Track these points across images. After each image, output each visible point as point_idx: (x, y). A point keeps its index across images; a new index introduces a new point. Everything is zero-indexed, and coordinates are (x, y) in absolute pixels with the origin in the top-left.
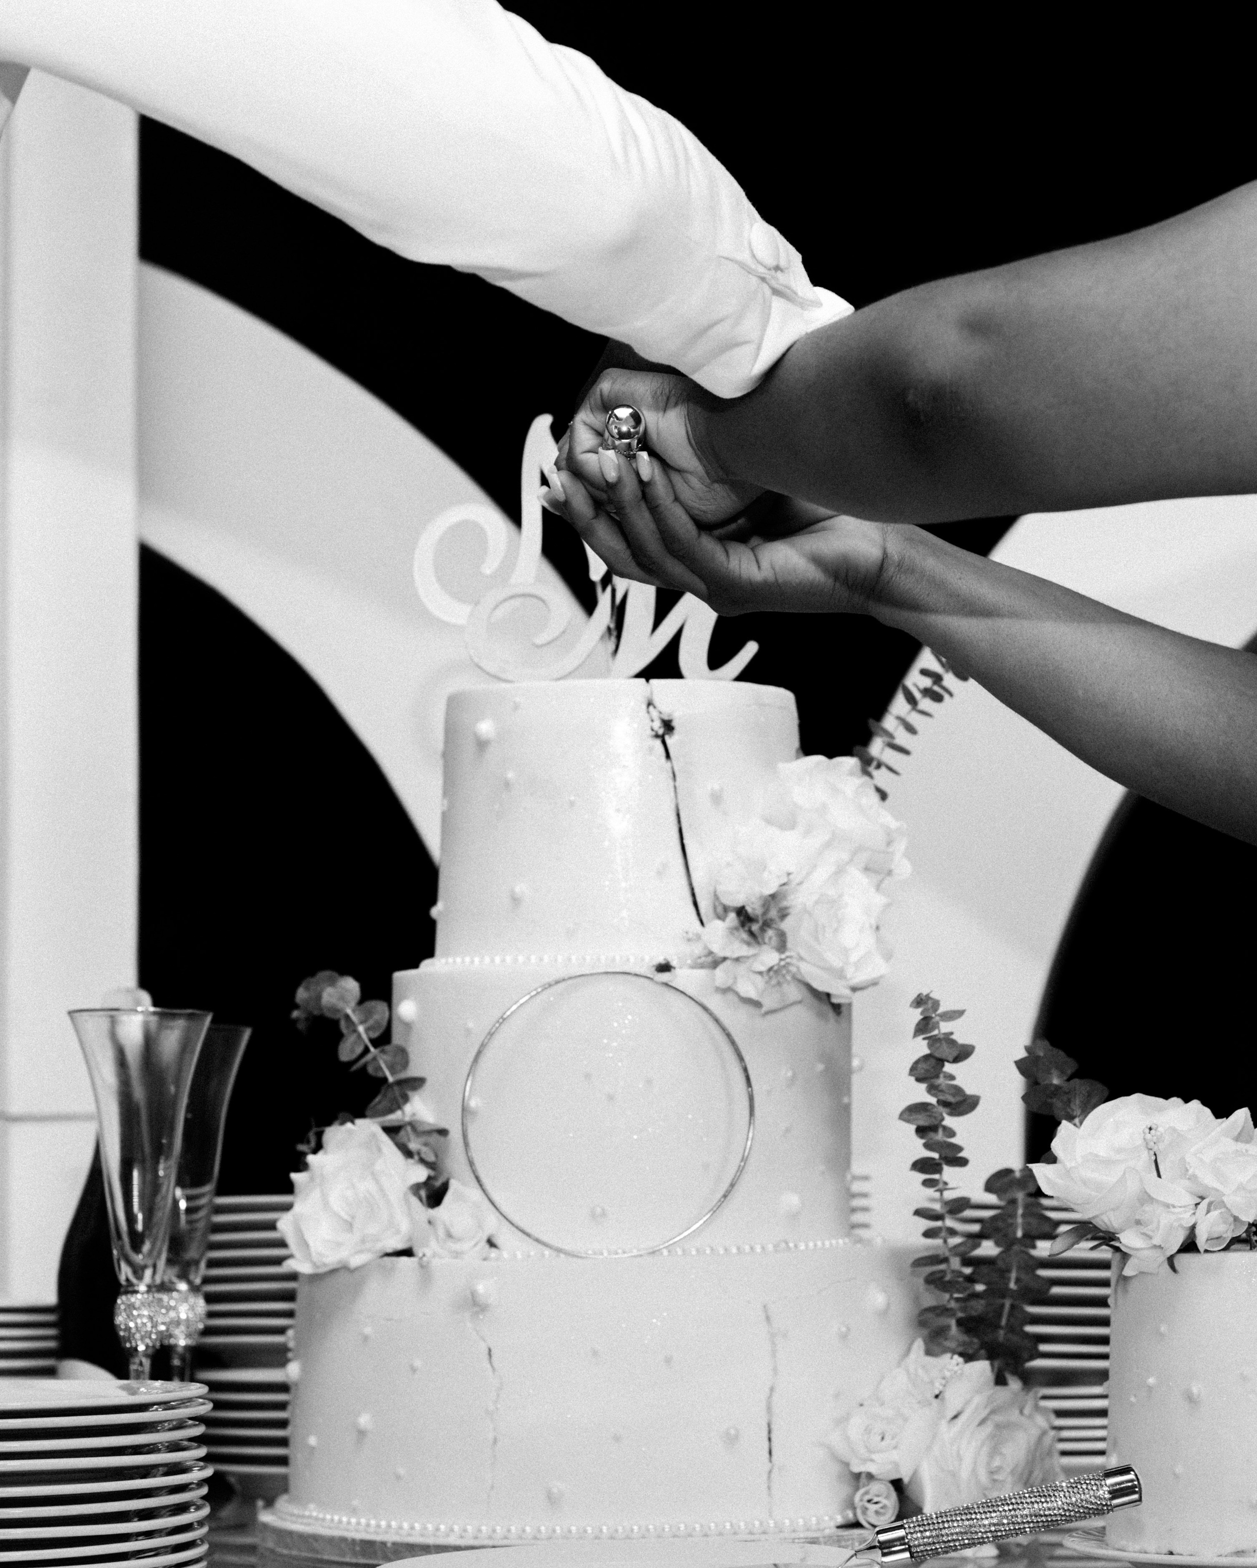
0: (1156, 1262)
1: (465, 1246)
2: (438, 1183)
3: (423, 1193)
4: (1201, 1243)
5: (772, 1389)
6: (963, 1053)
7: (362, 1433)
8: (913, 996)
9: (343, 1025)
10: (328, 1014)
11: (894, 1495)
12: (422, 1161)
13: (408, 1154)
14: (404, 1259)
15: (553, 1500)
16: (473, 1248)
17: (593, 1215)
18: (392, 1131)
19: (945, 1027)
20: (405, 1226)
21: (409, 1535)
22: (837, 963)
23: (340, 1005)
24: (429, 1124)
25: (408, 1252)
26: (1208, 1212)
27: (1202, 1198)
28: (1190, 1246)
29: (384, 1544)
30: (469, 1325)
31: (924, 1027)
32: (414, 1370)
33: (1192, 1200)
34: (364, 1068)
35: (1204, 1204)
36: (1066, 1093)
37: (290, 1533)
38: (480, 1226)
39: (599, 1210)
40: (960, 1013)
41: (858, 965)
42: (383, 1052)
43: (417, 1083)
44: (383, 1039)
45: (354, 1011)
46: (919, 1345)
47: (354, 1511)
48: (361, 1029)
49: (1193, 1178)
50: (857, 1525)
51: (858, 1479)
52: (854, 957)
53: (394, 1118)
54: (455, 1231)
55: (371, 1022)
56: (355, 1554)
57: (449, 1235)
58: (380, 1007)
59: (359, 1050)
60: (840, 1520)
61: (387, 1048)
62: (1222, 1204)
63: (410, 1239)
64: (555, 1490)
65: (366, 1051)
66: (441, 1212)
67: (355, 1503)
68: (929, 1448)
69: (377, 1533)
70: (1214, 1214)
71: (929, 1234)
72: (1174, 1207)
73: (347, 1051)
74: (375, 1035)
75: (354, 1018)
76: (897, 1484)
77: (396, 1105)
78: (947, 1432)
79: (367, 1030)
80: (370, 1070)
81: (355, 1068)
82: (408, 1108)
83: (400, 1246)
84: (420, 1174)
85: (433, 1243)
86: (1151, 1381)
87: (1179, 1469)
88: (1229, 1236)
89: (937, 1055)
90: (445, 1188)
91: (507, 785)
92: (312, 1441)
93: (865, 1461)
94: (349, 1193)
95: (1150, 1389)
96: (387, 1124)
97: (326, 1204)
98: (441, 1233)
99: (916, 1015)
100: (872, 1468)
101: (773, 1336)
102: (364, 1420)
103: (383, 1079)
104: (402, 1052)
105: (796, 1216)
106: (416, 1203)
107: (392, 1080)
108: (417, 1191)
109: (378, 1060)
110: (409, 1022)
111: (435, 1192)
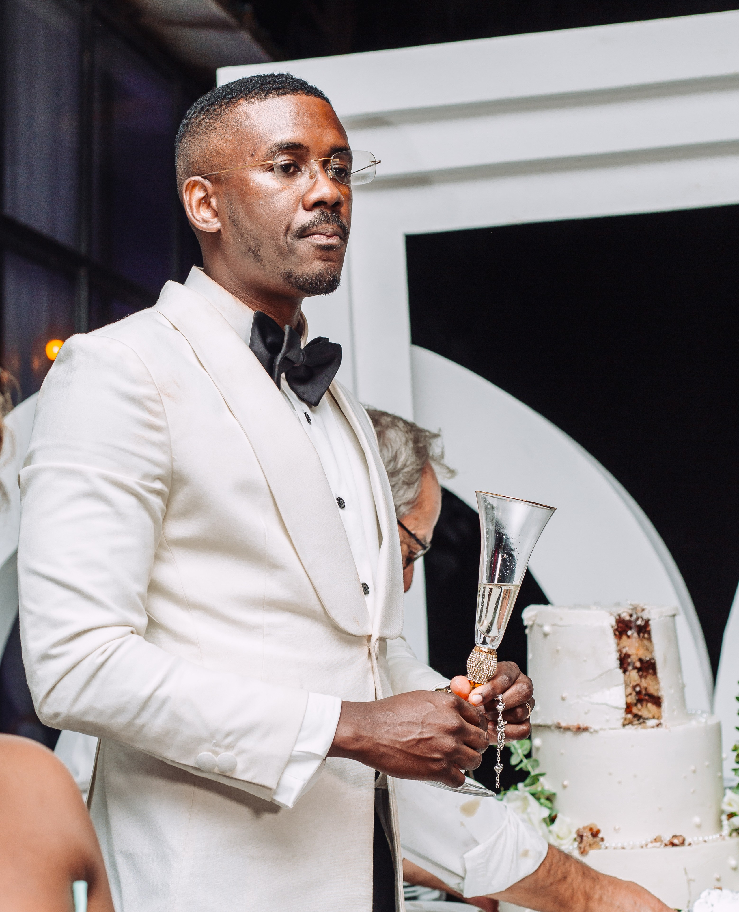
1: (564, 841)
2: (553, 815)
3: (548, 820)
9: (512, 750)
12: (546, 806)
13: (541, 804)
17: (615, 829)
18: (533, 795)
24: (548, 790)
34: (521, 769)
38: (570, 833)
39: (617, 828)
42: (529, 761)
43: (542, 775)
48: (520, 751)
53: (533, 788)
54: (561, 835)
55: (524, 748)
57: (559, 837)
58: (526, 742)
59: (519, 759)
61: (531, 760)
65: (521, 761)
66: (555, 827)
73: (514, 761)
74: (526, 753)
75: (517, 746)
77: (533, 783)
79: (522, 751)
80: (524, 769)
81: (517, 768)
84: (546, 813)
90: (556, 816)
96: (532, 791)
98: (555, 837)
101: (689, 881)
103: (528, 773)
104: (536, 761)
105: (699, 826)
106: (544, 825)
107: (533, 773)
108: (544, 820)
109: (526, 765)
110: (538, 749)
111: (552, 819)
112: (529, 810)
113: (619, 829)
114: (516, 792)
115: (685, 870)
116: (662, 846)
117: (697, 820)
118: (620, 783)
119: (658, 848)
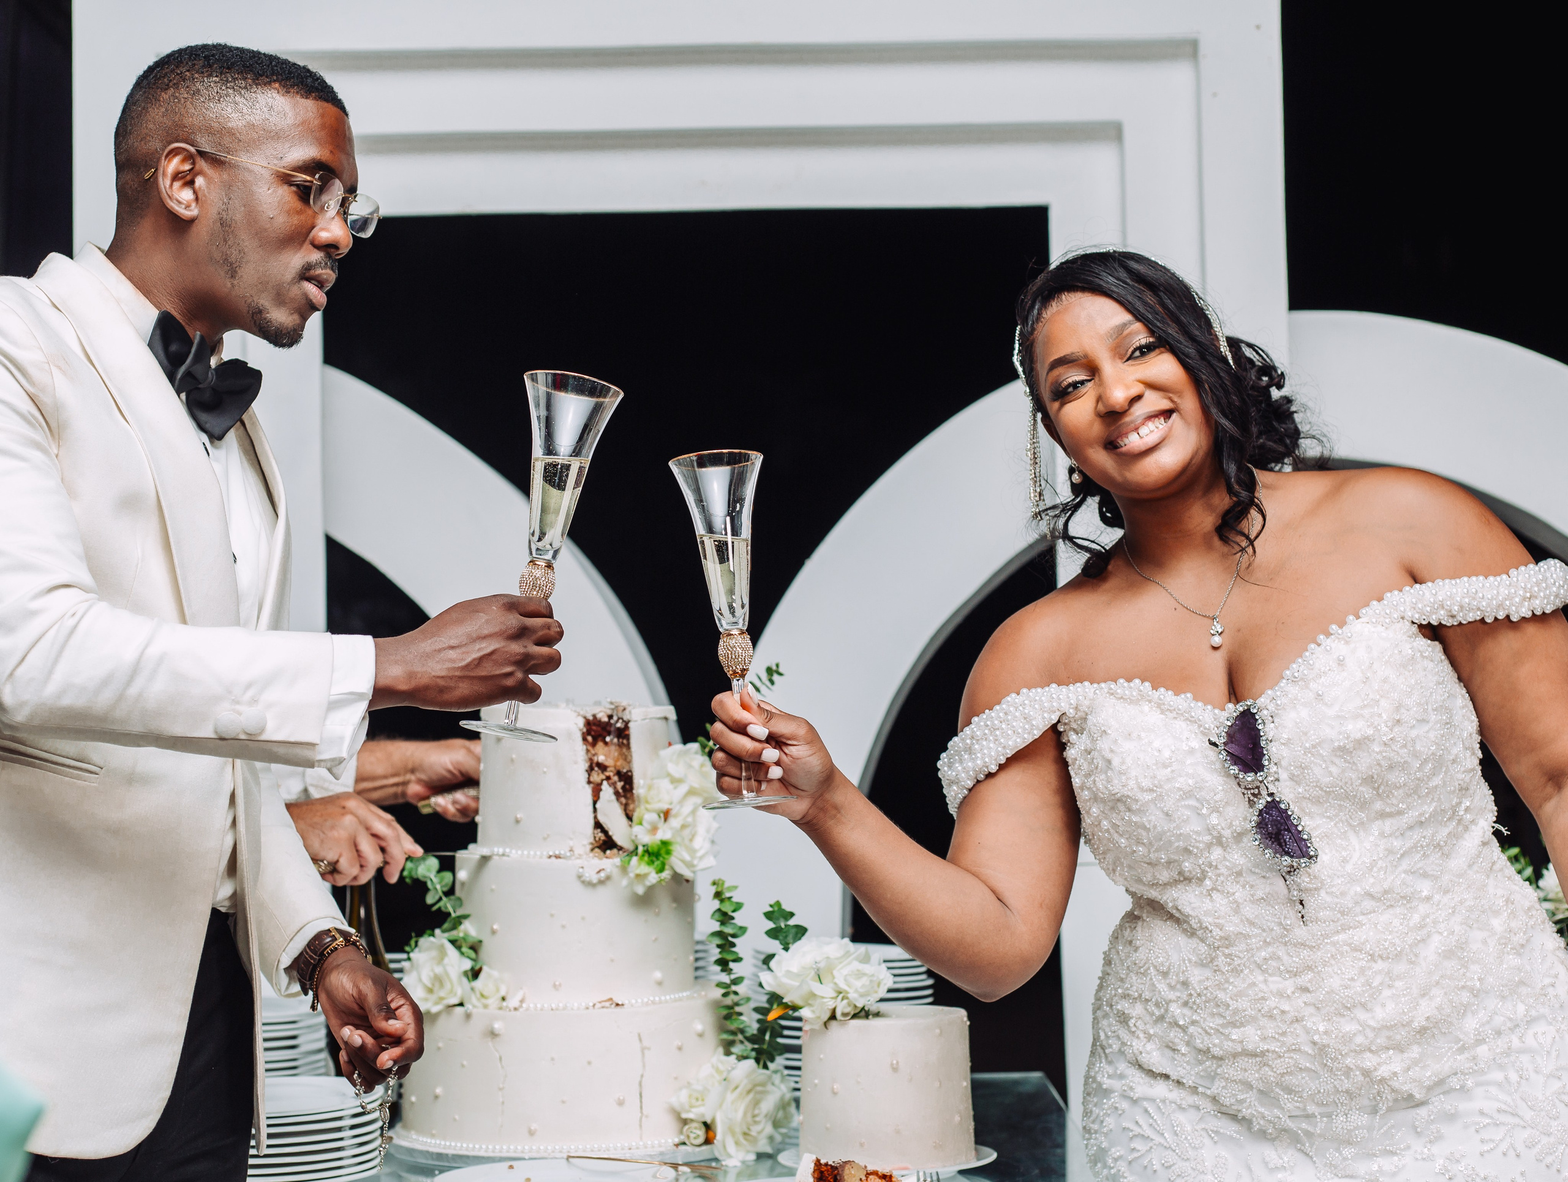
0: (818, 1026)
1: (490, 1001)
2: (477, 968)
3: (470, 974)
4: (838, 1014)
5: (642, 1076)
6: (738, 907)
7: (436, 1097)
8: (711, 880)
9: (429, 885)
10: (422, 879)
11: (703, 1129)
12: (468, 957)
13: (462, 954)
14: (459, 1009)
15: (531, 1133)
16: (493, 1002)
17: (555, 986)
18: (453, 942)
19: (728, 895)
20: (459, 992)
21: (461, 1150)
22: (687, 858)
23: (428, 874)
24: (473, 937)
25: (461, 1004)
26: (842, 999)
27: (841, 993)
28: (833, 1017)
29: (447, 1155)
30: (490, 1044)
31: (718, 895)
32: (463, 1066)
33: (834, 995)
34: (439, 909)
35: (841, 996)
36: (785, 932)
37: (401, 1147)
38: (498, 990)
39: (557, 983)
40: (736, 887)
41: (701, 858)
42: (450, 900)
43: (466, 917)
44: (450, 892)
45: (435, 876)
46: (721, 1050)
47: (433, 1136)
48: (438, 887)
49: (835, 984)
50: (684, 1144)
51: (685, 1122)
52: (699, 854)
53: (454, 934)
54: (485, 993)
55: (444, 883)
56: (433, 1159)
57: (482, 996)
58: (448, 876)
59: (437, 898)
60: (677, 1140)
61: (452, 897)
62: (847, 998)
63: (462, 998)
64: (532, 1128)
65: (440, 899)
66: (478, 984)
67: (434, 1132)
68: (721, 1105)
69: (444, 1148)
70: (845, 1001)
71: (725, 995)
72: (826, 998)
73: (430, 899)
74: (445, 889)
75: (435, 880)
76: (705, 1124)
77: (454, 927)
78: (730, 1097)
79: (441, 887)
80: (443, 909)
81: (434, 909)
82: (462, 927)
83: (456, 1001)
84: (467, 965)
85: (474, 1000)
86: (816, 1081)
87: (828, 1125)
88: (852, 1013)
89: (724, 909)
90: (480, 970)
91: (512, 760)
92: (413, 1099)
93: (688, 1111)
94: (432, 974)
95: (816, 1085)
96: (452, 938)
97: (420, 980)
98: (478, 995)
99: (713, 890)
100: (691, 1116)
101: (643, 1049)
102: (438, 1091)
103: (449, 914)
104: (459, 899)
105: (660, 983)
106: (465, 980)
107: (453, 915)
108: (465, 973)
109: (447, 905)
110: (463, 884)
111: (475, 974)
112: (446, 961)
113: (560, 985)
114: (432, 939)
115: (639, 1035)
116: (613, 1006)
117: (658, 975)
118: (563, 927)
119: (607, 1008)
